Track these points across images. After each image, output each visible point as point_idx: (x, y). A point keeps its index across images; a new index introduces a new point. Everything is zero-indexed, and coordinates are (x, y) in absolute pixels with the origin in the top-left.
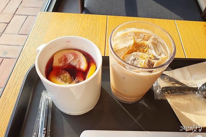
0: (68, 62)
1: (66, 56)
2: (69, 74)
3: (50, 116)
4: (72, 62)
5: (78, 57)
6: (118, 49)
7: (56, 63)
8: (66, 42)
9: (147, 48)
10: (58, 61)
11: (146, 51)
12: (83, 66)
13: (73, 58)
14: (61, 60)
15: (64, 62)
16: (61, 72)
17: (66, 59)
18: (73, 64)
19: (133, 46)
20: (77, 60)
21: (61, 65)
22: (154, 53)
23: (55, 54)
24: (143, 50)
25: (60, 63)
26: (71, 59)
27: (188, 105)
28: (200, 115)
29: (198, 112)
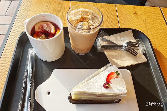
0: (44, 29)
1: (43, 25)
2: (44, 36)
3: (34, 62)
4: (46, 29)
5: (50, 26)
6: (72, 20)
7: (37, 29)
8: (42, 17)
9: (88, 20)
10: (38, 28)
11: (88, 22)
12: (53, 31)
13: (46, 26)
14: (40, 27)
15: (41, 29)
16: (40, 34)
17: (42, 27)
18: (46, 30)
19: (81, 19)
20: (49, 27)
21: (40, 30)
22: (91, 22)
23: (36, 24)
24: (86, 21)
25: (39, 29)
26: (45, 27)
27: (117, 55)
28: (123, 61)
29: (122, 59)
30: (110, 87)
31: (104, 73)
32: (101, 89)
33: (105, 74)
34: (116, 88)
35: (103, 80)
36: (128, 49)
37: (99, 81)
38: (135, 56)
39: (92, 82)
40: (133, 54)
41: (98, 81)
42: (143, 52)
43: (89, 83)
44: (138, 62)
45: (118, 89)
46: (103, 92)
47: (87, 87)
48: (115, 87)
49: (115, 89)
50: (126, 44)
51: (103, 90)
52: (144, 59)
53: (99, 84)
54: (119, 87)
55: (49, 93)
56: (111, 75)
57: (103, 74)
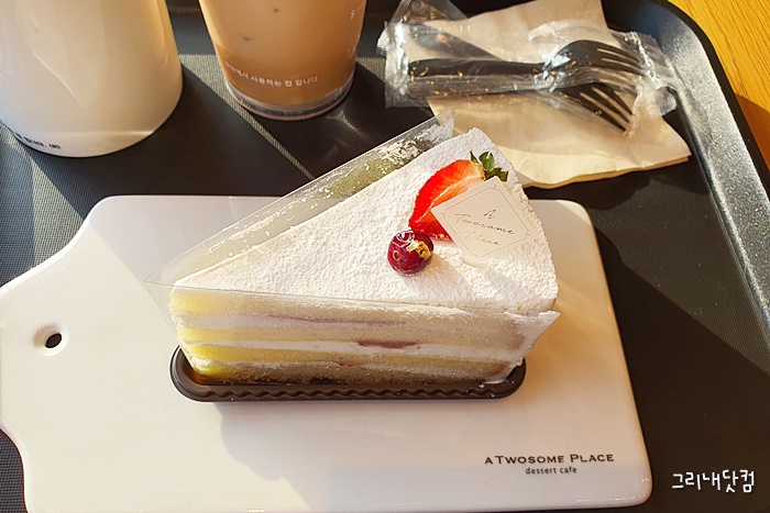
27: (506, 123)
28: (542, 152)
29: (538, 144)
30: (439, 265)
31: (399, 181)
32: (373, 277)
33: (406, 185)
34: (480, 267)
35: (388, 220)
36: (573, 83)
37: (365, 227)
38: (615, 131)
39: (313, 237)
40: (604, 115)
41: (359, 230)
42: (663, 108)
43: (289, 242)
44: (634, 160)
45: (495, 278)
46: (384, 297)
47: (272, 263)
48: (471, 259)
49: (470, 275)
50: (561, 53)
51: (388, 281)
52: (672, 149)
53: (364, 247)
54: (502, 263)
55: (54, 340)
56: (448, 179)
57: (391, 186)
